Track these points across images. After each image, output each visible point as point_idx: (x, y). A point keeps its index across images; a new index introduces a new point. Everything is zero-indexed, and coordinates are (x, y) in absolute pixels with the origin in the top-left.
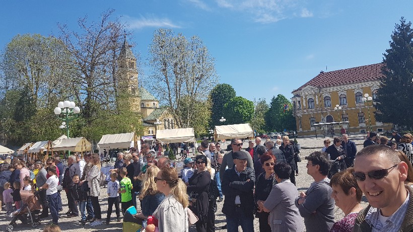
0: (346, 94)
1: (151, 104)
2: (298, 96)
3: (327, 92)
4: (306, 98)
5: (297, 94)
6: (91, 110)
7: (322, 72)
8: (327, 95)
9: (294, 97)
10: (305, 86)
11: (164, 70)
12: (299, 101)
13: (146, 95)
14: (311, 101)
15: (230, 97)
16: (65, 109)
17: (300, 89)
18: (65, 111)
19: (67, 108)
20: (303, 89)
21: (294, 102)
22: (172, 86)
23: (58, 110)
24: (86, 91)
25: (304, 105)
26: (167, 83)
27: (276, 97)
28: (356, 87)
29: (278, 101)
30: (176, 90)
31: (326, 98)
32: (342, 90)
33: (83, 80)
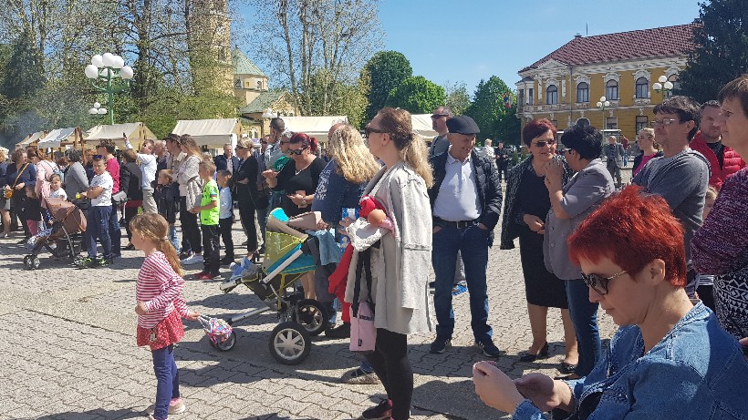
0: (617, 80)
1: (254, 83)
2: (529, 78)
3: (583, 74)
4: (543, 85)
5: (527, 74)
6: (146, 84)
7: (578, 36)
8: (583, 80)
9: (522, 81)
10: (543, 61)
11: (282, 15)
12: (531, 90)
13: (245, 66)
14: (552, 90)
15: (401, 77)
16: (106, 70)
17: (534, 66)
18: (105, 73)
19: (109, 68)
20: (540, 66)
21: (521, 91)
22: (295, 47)
23: (92, 71)
24: (136, 48)
25: (540, 97)
26: (288, 41)
27: (487, 80)
28: (640, 68)
29: (490, 90)
30: (304, 58)
31: (582, 87)
32: (612, 71)
33: (130, 25)
